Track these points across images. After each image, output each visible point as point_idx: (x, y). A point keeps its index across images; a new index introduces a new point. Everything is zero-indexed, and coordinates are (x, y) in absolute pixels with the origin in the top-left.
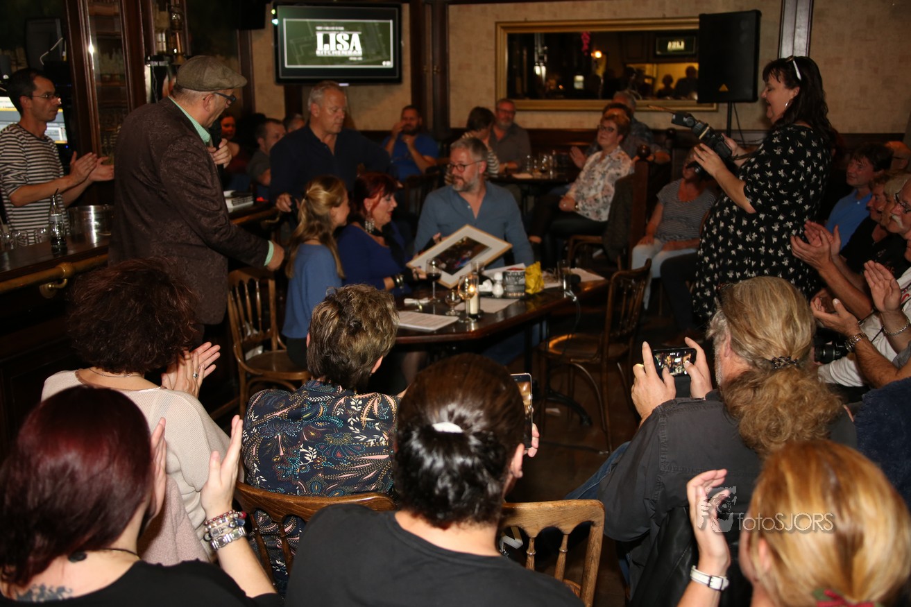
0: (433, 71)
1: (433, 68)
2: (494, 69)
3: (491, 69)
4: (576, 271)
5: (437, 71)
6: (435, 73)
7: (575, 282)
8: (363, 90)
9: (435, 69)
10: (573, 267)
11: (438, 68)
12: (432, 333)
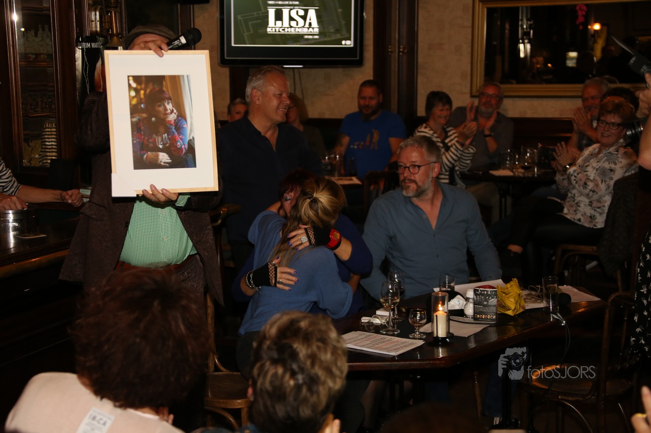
0: (399, 52)
1: (399, 48)
2: (470, 49)
3: (466, 49)
4: (566, 289)
5: (403, 52)
6: (401, 54)
7: (563, 303)
8: (318, 73)
9: (401, 50)
10: (562, 283)
11: (404, 48)
12: (393, 359)
